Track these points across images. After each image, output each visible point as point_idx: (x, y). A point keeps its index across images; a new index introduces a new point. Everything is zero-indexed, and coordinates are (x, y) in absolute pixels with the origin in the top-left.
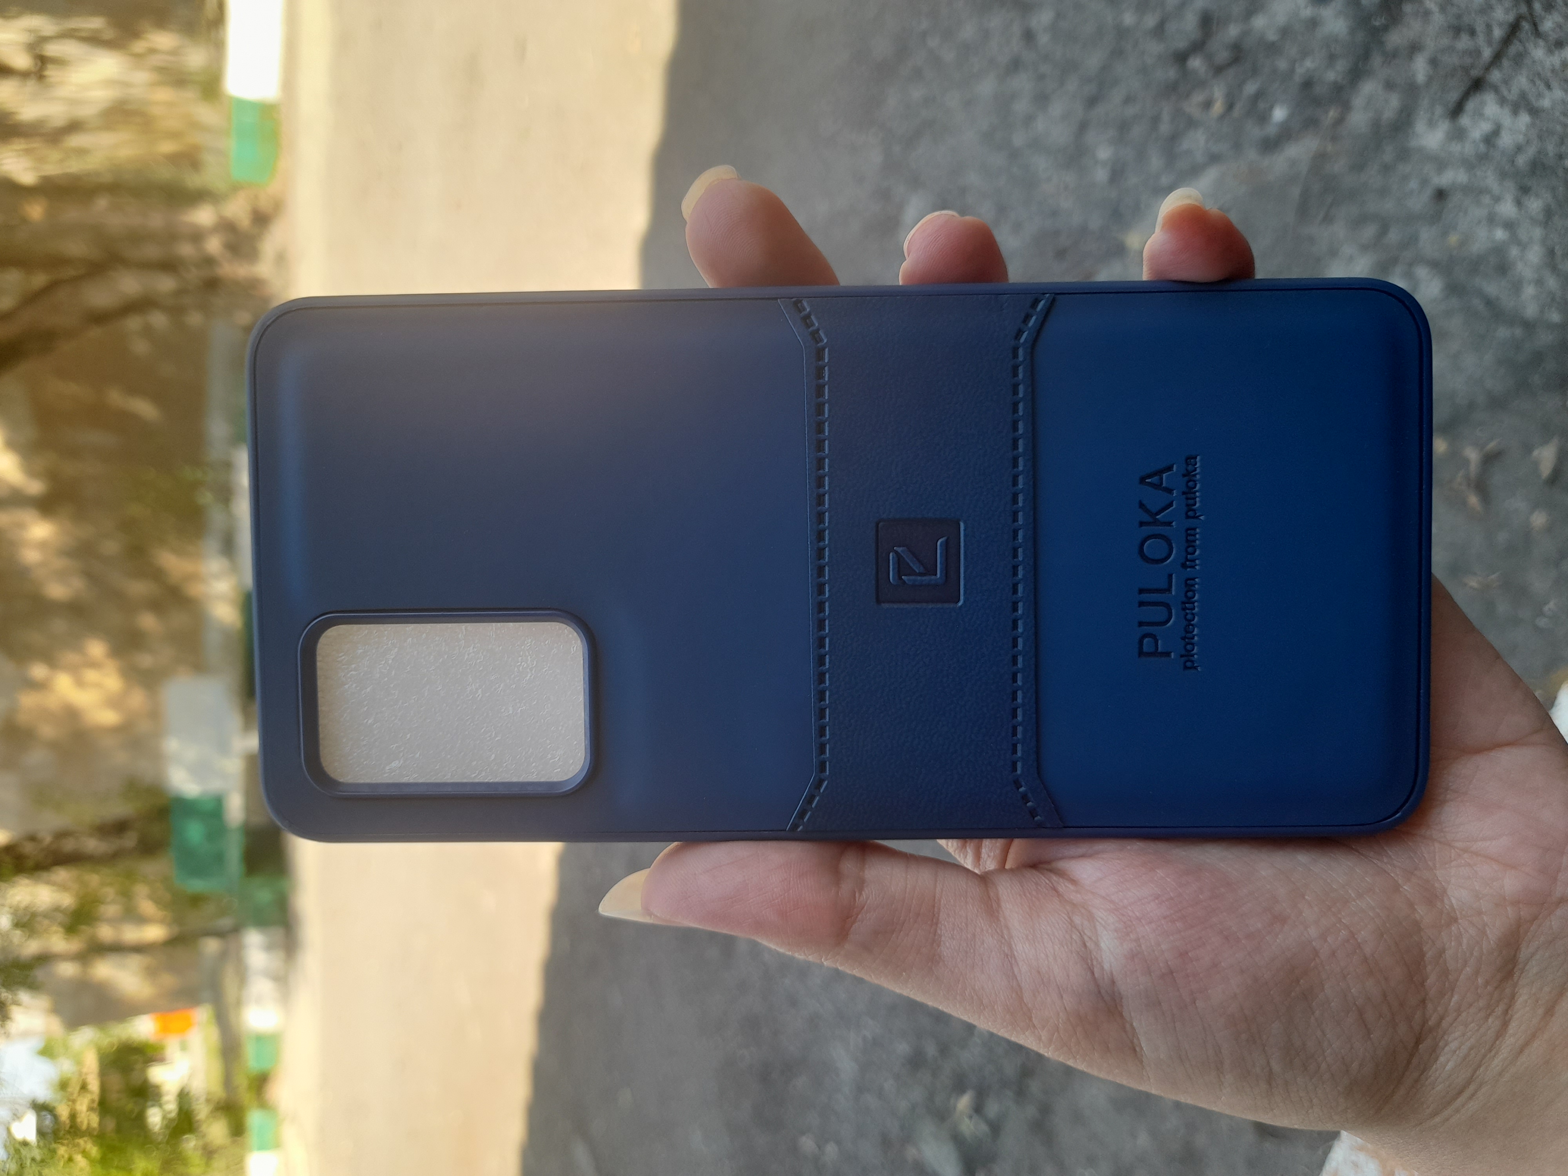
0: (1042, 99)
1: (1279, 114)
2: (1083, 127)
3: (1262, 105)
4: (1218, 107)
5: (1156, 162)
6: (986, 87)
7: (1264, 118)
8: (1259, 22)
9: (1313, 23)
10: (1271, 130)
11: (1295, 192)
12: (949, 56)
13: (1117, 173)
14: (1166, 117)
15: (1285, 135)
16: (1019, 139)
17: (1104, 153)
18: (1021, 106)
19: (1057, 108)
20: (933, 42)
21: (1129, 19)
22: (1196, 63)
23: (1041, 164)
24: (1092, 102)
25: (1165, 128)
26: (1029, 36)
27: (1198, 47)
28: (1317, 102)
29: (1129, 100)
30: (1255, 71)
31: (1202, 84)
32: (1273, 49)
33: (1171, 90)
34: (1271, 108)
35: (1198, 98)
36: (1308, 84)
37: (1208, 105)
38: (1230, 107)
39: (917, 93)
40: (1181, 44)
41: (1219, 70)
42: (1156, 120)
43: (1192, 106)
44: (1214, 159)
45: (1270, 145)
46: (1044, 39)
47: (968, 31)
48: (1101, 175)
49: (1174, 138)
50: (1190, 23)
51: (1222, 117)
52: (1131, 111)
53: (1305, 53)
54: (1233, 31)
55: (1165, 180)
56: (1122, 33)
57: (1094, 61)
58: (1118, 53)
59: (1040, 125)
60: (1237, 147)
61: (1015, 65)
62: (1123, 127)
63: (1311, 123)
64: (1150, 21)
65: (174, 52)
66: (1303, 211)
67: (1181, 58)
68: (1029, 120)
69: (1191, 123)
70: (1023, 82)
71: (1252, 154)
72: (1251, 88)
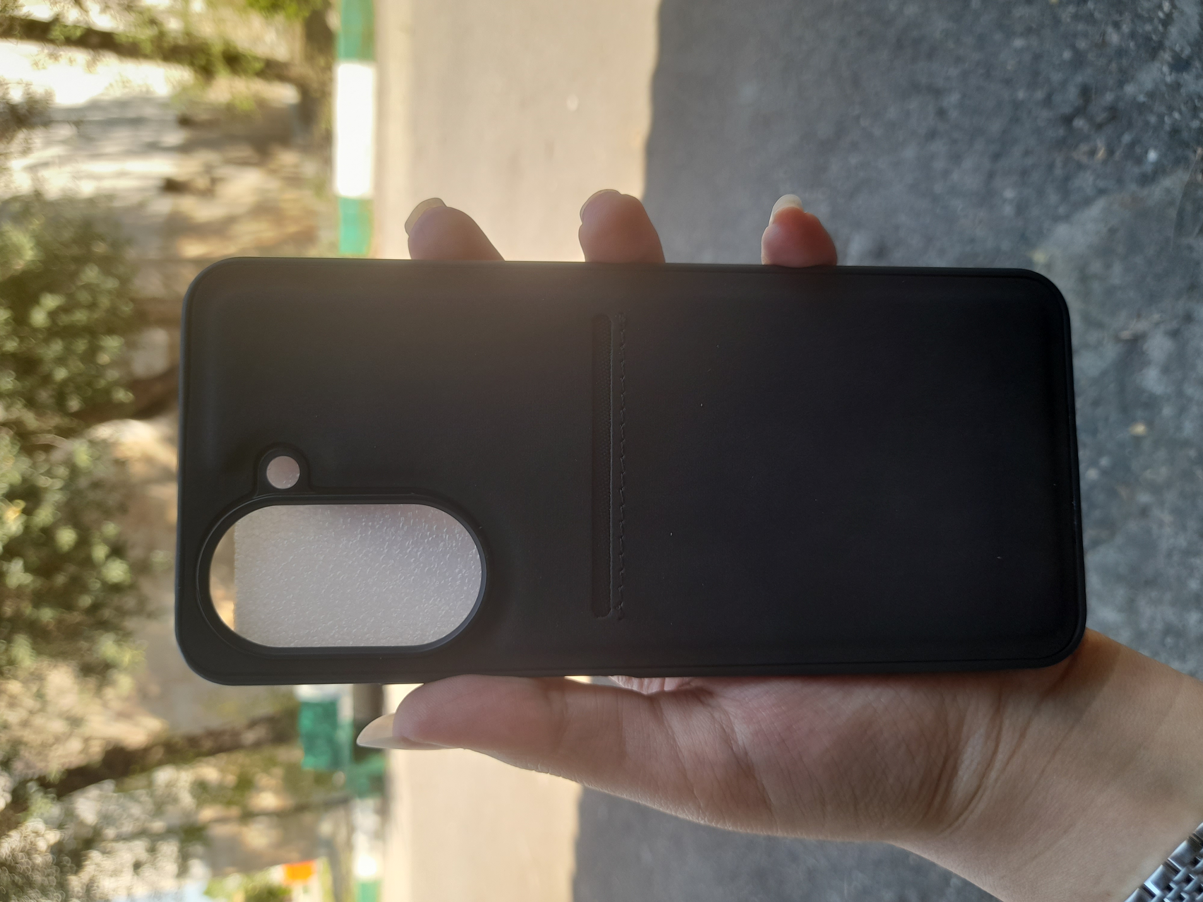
0: (956, 158)
1: (1152, 156)
2: (991, 175)
3: (1138, 150)
4: (1101, 154)
5: (1053, 198)
6: (910, 153)
7: (1140, 160)
8: (1130, 89)
9: (1176, 86)
10: (1148, 168)
11: (1173, 213)
12: (878, 132)
13: (1021, 208)
14: (1059, 163)
15: (1159, 170)
16: (938, 188)
17: (1009, 194)
18: (939, 165)
19: (968, 163)
20: (865, 122)
21: (1021, 95)
22: (1079, 123)
23: (958, 204)
24: (996, 157)
25: (1059, 171)
26: (941, 113)
27: (1080, 111)
28: (1186, 145)
29: (1027, 153)
30: (1130, 125)
31: (1086, 138)
32: (1142, 108)
33: (1061, 144)
34: (1146, 152)
35: (1084, 148)
36: (1175, 131)
37: (1092, 153)
38: (1111, 152)
39: (854, 160)
40: (1067, 110)
41: (1099, 127)
42: (1051, 167)
43: (1080, 154)
44: (1102, 192)
45: (1146, 180)
46: (954, 114)
47: (892, 113)
48: (1008, 210)
49: (1067, 179)
50: (1072, 93)
51: (1105, 162)
52: (1029, 161)
53: (1171, 109)
54: (1109, 97)
55: (1062, 210)
56: (1017, 105)
57: (995, 127)
58: (1015, 120)
59: (955, 176)
60: (1120, 181)
61: (932, 135)
62: (1024, 173)
63: (1180, 161)
64: (1040, 95)
65: (296, 166)
66: (1180, 226)
67: (1068, 120)
68: (946, 173)
69: (1080, 167)
70: (939, 147)
71: (1133, 187)
72: (1127, 138)
